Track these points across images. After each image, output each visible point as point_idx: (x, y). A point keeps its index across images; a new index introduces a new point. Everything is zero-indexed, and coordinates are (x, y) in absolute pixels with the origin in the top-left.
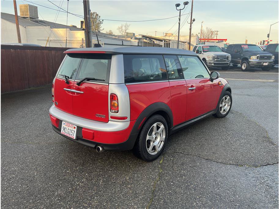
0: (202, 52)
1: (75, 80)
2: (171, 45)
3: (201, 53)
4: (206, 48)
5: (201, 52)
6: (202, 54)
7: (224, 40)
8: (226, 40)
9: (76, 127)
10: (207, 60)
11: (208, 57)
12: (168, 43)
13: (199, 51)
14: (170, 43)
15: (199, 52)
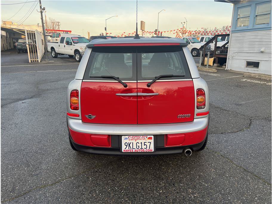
0: (73, 44)
1: (138, 81)
2: (36, 35)
3: (71, 45)
4: (76, 39)
5: (71, 43)
6: (73, 45)
7: (69, 31)
8: (71, 31)
9: (153, 137)
10: (80, 51)
11: (81, 48)
12: (32, 33)
13: (69, 42)
14: (34, 34)
15: (70, 44)
